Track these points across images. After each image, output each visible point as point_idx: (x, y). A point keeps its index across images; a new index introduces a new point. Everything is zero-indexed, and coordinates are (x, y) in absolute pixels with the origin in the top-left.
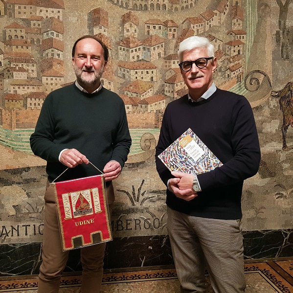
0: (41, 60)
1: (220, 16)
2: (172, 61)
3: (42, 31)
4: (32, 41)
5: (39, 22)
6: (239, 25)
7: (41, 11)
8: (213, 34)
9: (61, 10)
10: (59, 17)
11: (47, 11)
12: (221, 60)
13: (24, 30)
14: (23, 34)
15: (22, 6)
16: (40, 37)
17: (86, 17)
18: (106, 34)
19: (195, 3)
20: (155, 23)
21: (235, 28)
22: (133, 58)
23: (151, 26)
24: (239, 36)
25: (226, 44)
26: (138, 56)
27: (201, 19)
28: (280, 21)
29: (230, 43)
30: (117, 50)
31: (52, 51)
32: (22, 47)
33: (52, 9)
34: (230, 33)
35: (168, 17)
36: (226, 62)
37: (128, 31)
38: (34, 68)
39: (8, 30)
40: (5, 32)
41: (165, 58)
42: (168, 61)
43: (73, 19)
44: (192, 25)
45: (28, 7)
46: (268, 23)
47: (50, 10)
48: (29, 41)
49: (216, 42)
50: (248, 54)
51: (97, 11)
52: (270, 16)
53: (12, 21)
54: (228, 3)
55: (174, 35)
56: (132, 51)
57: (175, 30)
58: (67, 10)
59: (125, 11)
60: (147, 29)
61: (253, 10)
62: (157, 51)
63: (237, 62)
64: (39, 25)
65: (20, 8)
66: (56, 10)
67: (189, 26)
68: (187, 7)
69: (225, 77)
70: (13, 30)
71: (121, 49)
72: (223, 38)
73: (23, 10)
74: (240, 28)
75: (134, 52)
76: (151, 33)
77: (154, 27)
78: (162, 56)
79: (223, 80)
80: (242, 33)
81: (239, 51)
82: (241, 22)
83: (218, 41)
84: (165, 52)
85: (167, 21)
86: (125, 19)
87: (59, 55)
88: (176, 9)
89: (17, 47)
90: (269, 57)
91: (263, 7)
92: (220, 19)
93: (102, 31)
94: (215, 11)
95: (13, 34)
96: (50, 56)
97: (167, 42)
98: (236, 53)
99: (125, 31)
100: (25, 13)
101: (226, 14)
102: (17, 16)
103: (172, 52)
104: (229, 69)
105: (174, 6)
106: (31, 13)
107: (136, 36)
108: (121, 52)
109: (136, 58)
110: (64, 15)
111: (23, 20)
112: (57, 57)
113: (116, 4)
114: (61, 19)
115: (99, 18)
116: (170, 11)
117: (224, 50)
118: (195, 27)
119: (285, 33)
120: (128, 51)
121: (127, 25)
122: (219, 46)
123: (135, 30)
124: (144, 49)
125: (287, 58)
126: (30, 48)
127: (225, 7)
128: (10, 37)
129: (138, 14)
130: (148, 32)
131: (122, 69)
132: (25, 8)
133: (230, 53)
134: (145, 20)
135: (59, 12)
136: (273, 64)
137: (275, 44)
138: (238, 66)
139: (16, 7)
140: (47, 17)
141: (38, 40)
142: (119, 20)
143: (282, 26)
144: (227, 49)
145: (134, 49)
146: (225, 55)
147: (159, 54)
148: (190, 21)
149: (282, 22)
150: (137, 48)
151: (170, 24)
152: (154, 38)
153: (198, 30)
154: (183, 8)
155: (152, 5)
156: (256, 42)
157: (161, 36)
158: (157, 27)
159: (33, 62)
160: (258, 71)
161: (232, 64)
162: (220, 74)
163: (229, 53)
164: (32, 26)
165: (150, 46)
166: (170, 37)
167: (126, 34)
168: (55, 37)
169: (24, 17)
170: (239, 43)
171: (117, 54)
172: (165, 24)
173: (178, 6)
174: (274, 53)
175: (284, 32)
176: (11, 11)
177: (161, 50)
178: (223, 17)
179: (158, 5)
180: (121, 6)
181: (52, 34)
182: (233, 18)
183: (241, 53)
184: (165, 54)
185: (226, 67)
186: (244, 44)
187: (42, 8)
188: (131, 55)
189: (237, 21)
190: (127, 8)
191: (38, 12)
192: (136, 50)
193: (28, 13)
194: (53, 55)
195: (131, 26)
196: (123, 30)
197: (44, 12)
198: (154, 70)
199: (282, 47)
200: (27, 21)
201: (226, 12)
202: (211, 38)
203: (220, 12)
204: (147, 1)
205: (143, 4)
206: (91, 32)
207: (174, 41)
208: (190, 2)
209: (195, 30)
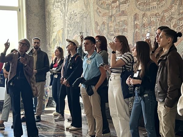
1: (175, 7)
3: (122, 25)
7: (122, 18)
8: (173, 16)
12: (176, 28)
14: (118, 27)
17: (133, 18)
20: (152, 15)
26: (148, 31)
27: (168, 10)
29: (180, 20)
31: (125, 33)
32: (118, 33)
33: (124, 17)
34: (179, 14)
35: (157, 12)
40: (114, 28)
43: (130, 19)
48: (120, 30)
51: (136, 14)
53: (116, 23)
55: (159, 19)
57: (159, 17)
58: (128, 16)
59: (144, 12)
60: (150, 19)
64: (122, 23)
65: (117, 18)
67: (164, 14)
68: (163, 5)
70: (116, 26)
71: (142, 29)
83: (175, 19)
86: (144, 15)
93: (137, 22)
94: (173, 5)
98: (182, 24)
100: (119, 20)
105: (159, 6)
107: (147, 22)
111: (118, 22)
114: (127, 20)
115: (136, 17)
116: (157, 9)
117: (177, 22)
120: (144, 29)
121: (144, 18)
122: (175, 22)
124: (149, 27)
131: (143, 37)
132: (119, 18)
135: (126, 17)
141: (122, 29)
142: (142, 17)
147: (154, 29)
148: (164, 12)
151: (157, 15)
152: (152, 22)
154: (161, 6)
161: (181, 30)
163: (179, 25)
164: (120, 24)
165: (151, 26)
167: (144, 22)
176: (116, 20)
177: (155, 27)
179: (153, 7)
180: (142, 11)
181: (125, 26)
189: (182, 7)
198: (153, 37)
201: (177, 4)
202: (172, 18)
203: (175, 5)
204: (150, 6)
205: (149, 8)
206: (134, 23)
207: (159, 22)
208: (164, 3)
209: (166, 15)
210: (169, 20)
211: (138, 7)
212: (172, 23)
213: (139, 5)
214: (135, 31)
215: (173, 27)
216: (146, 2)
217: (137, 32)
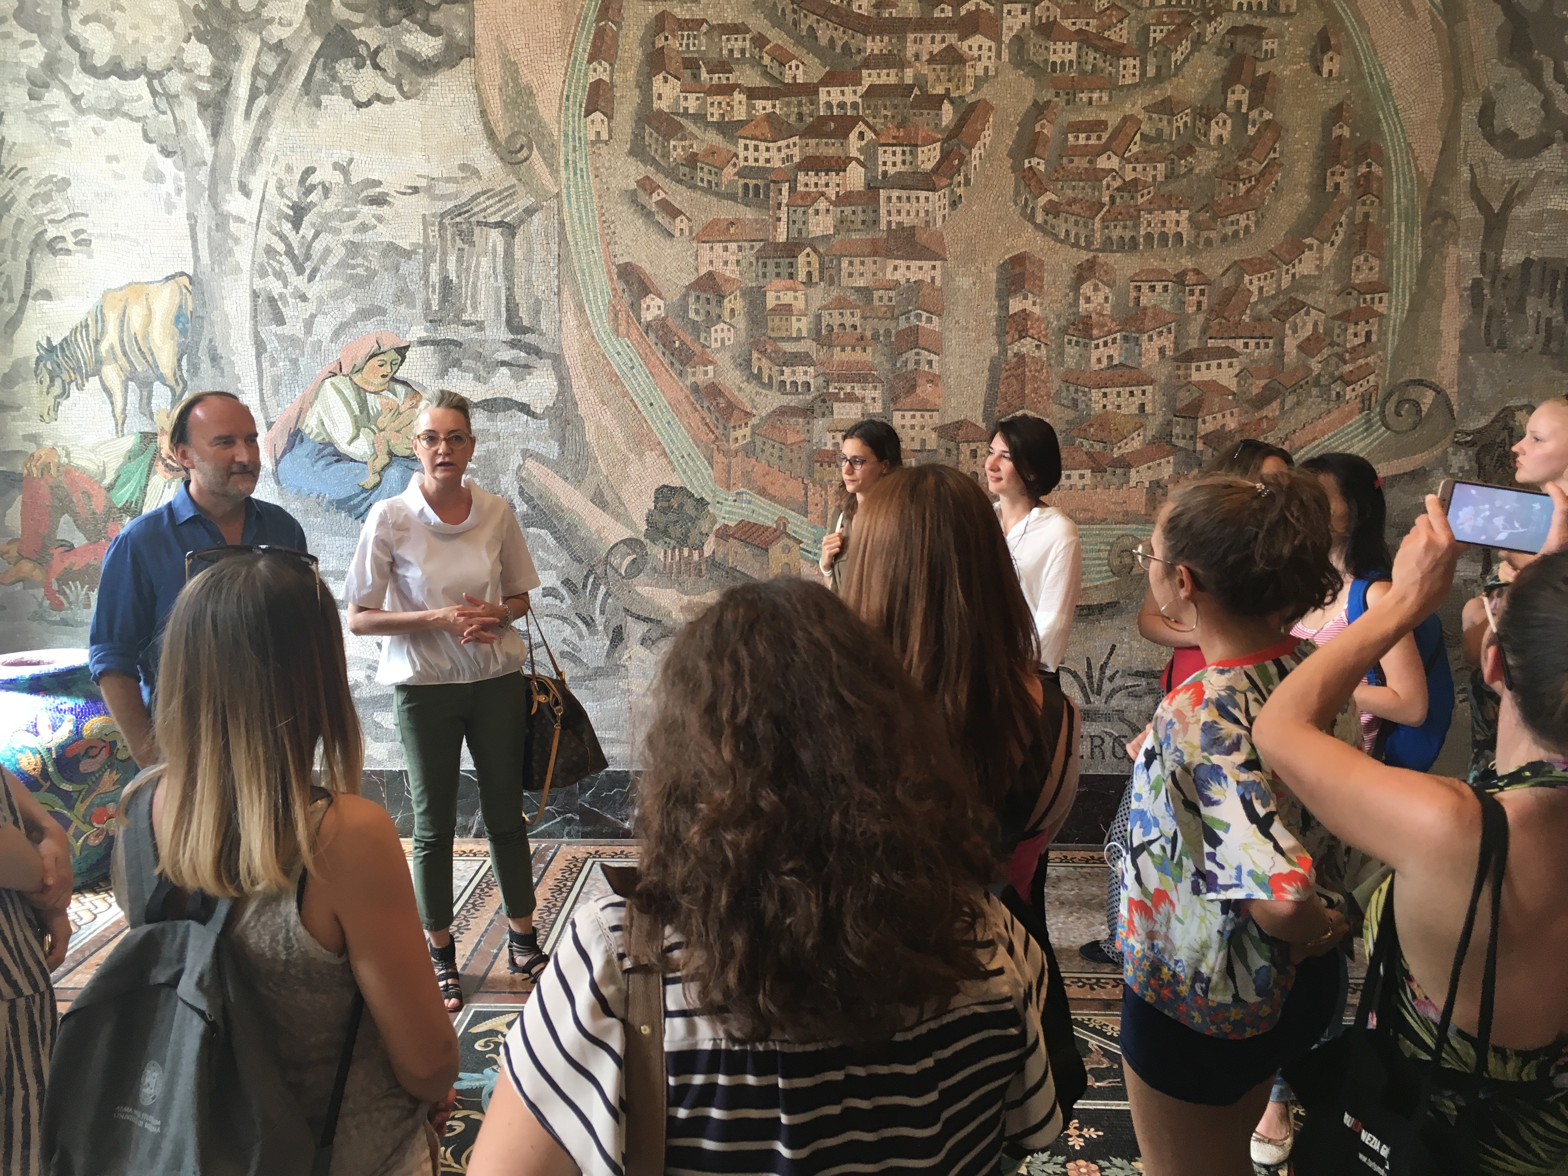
0: (891, 376)
1: (1320, 250)
2: (1193, 365)
3: (897, 312)
4: (875, 336)
5: (892, 293)
6: (1371, 269)
7: (895, 268)
8: (1301, 297)
9: (938, 263)
10: (933, 279)
11: (908, 268)
12: (1318, 358)
13: (858, 312)
14: (857, 320)
15: (857, 261)
16: (891, 325)
17: (994, 276)
18: (1037, 310)
19: (1257, 223)
20: (1153, 277)
21: (1359, 278)
22: (1099, 361)
23: (1145, 287)
24: (1368, 297)
25: (1334, 318)
26: (1110, 357)
27: (1271, 262)
28: (1483, 256)
29: (1345, 317)
30: (1061, 346)
31: (917, 354)
32: (853, 349)
33: (919, 263)
34: (1346, 290)
35: (1187, 263)
36: (1335, 359)
37: (1088, 300)
38: (877, 394)
39: (825, 313)
40: (819, 317)
41: (1175, 359)
42: (1183, 365)
43: (964, 282)
44: (1247, 278)
45: (869, 261)
46: (1451, 261)
47: (915, 264)
48: (868, 334)
49: (1307, 313)
50: (1392, 341)
51: (1019, 260)
52: (1456, 243)
53: (835, 293)
54: (1343, 219)
55: (1199, 303)
56: (1097, 346)
57: (1202, 293)
58: (950, 264)
59: (1085, 256)
60: (1133, 294)
61: (1410, 231)
62: (1158, 342)
63: (1362, 361)
64: (890, 299)
65: (851, 263)
66: (927, 264)
67: (1239, 280)
68: (1236, 234)
69: (1328, 400)
70: (836, 313)
71: (1070, 342)
72: (1327, 303)
73: (858, 268)
74: (1374, 277)
75: (1102, 349)
76: (1143, 301)
77: (1153, 288)
78: (1169, 353)
79: (1324, 406)
80: (1380, 287)
81: (1368, 335)
82: (1375, 262)
83: (1313, 312)
84: (1176, 344)
85: (1184, 273)
86: (1084, 273)
87: (930, 363)
88: (1209, 242)
89: (843, 350)
90: (1451, 346)
91: (1438, 221)
92: (1321, 259)
93: (1028, 304)
94: (1308, 241)
95: (836, 320)
96: (911, 366)
97: (1182, 321)
98: (1361, 339)
99: (1082, 301)
100: (862, 275)
101: (1337, 244)
102: (845, 281)
103: (1193, 344)
104: (1341, 378)
105: (1205, 234)
106: (874, 274)
107: (1108, 310)
108: (1070, 350)
109: (1105, 362)
110: (945, 273)
111: (858, 290)
112: (926, 368)
113: (1062, 242)
114: (938, 283)
115: (1022, 274)
116: (1193, 249)
117: (1328, 331)
118: (1256, 282)
119: (1499, 282)
120: (1086, 345)
121: (1086, 288)
122: (1315, 325)
123: (1106, 298)
124: (1126, 339)
125: (1502, 345)
126: (869, 350)
127: (1334, 227)
128: (830, 328)
129: (1113, 259)
130: (1137, 300)
131: (1072, 389)
132: (862, 263)
133: (1345, 341)
134: (1130, 273)
135: (934, 267)
136: (1462, 362)
137: (1467, 313)
138: (1366, 371)
139: (845, 263)
140: (908, 281)
141: (888, 332)
142: (1068, 277)
143: (1490, 265)
144: (1337, 331)
145: (1101, 342)
146: (1332, 344)
147: (1162, 350)
148: (1241, 267)
149: (1492, 255)
150: (1109, 339)
151: (1191, 278)
152: (1150, 313)
153: (1261, 289)
154: (1224, 239)
155: (1149, 237)
156: (1415, 308)
157: (1166, 307)
158: (1159, 287)
159: (876, 379)
160: (1420, 383)
161: (1349, 367)
162: (1315, 391)
163: (1340, 340)
164: (876, 303)
165: (1142, 331)
166: (1191, 310)
167: (1083, 306)
168: (923, 324)
169: (861, 283)
170: (1368, 314)
171: (1061, 354)
172: (1180, 279)
173: (1213, 235)
174: (1464, 334)
175: (1493, 282)
176: (833, 272)
177: (1167, 341)
178: (1329, 253)
179: (1164, 237)
180: (1076, 245)
181: (919, 317)
182: (1357, 254)
183: (1374, 338)
184: (1176, 349)
185: (1332, 375)
186: (1381, 316)
187: (897, 262)
188: (1094, 355)
189: (1366, 260)
190: (1087, 248)
191: (890, 269)
192: (1106, 344)
193: (869, 275)
194: (917, 363)
195: (1096, 289)
196: (1076, 300)
197: (902, 270)
198: (1149, 389)
199: (1489, 318)
200: (866, 293)
201: (1338, 240)
202: (1296, 306)
203: (1322, 242)
204: (1136, 226)
205: (1128, 235)
206: (1004, 307)
207: (1201, 318)
208: (1243, 223)
209: (1254, 289)
210: (1276, 313)
211: (1039, 219)
212: (1295, 331)
213: (1052, 209)
214: (1004, 351)
215: (1300, 347)
216: (1106, 199)
217: (1020, 357)
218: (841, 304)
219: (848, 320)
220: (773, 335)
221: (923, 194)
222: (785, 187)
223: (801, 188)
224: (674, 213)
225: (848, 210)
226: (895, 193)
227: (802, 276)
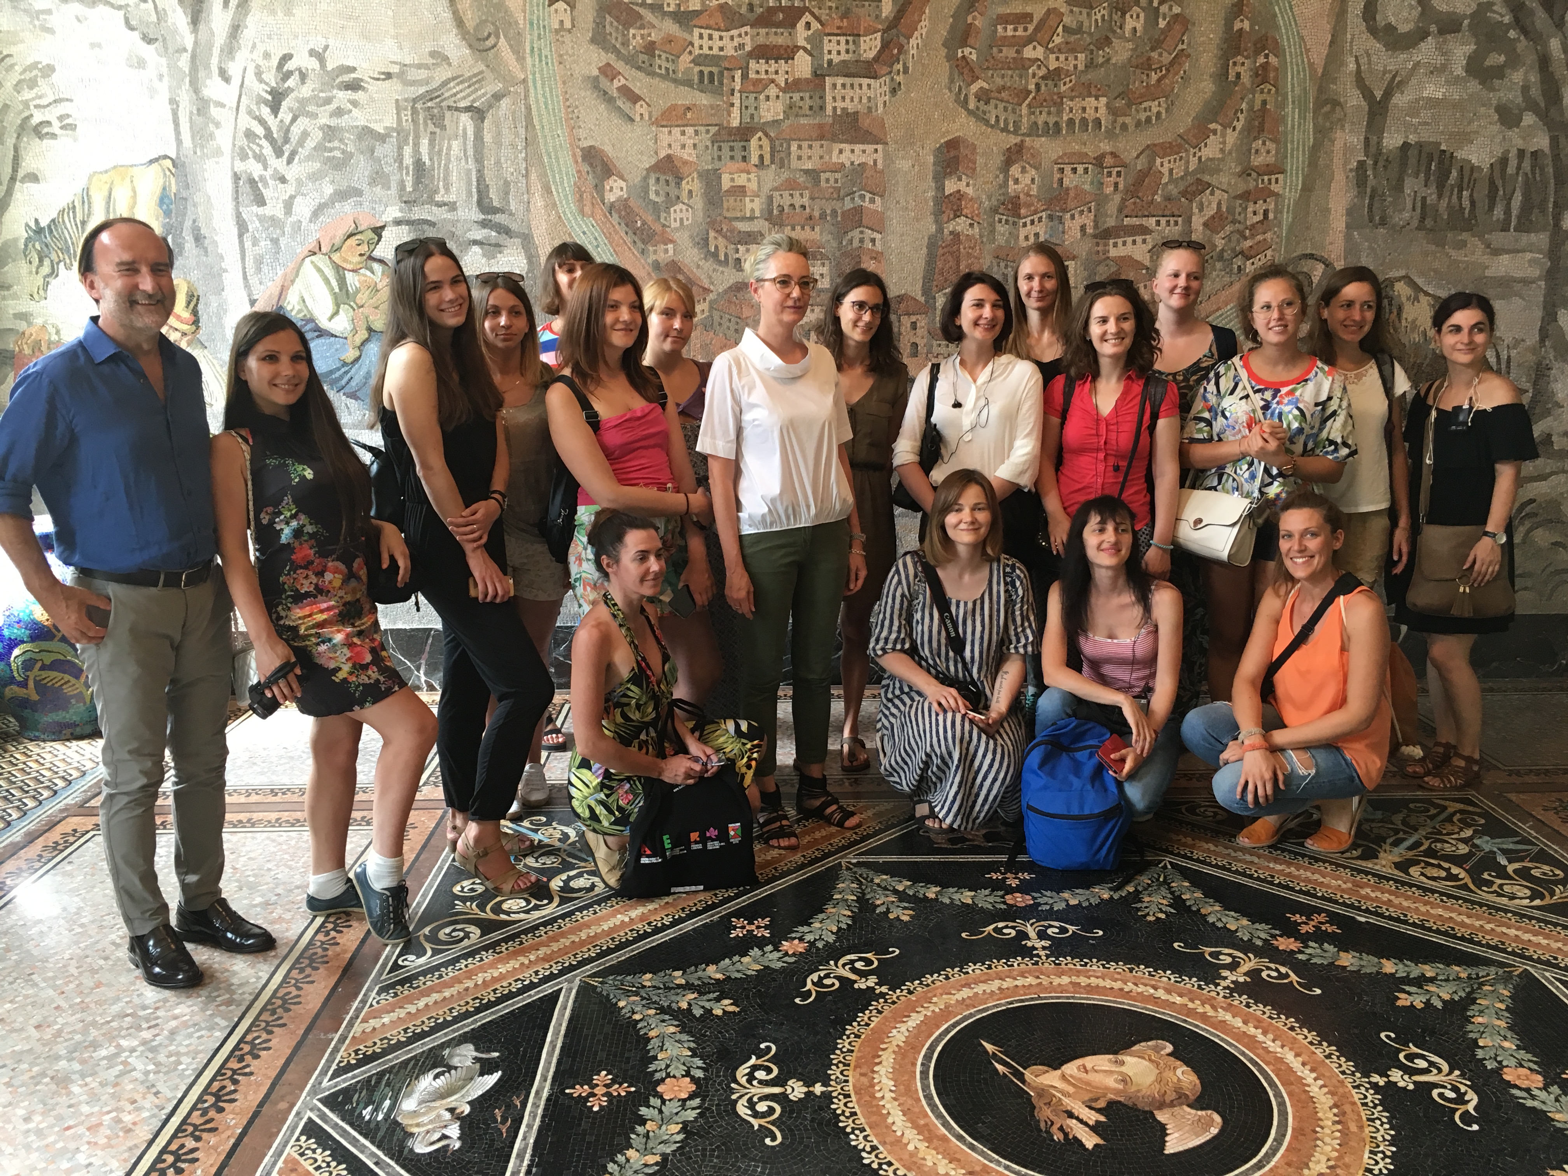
0: (838, 254)
1: (1224, 135)
2: (1111, 241)
3: (842, 193)
4: (823, 216)
5: (838, 176)
6: (1268, 152)
7: (841, 152)
8: (1207, 178)
9: (880, 147)
10: (875, 162)
11: (853, 151)
12: (1222, 234)
13: (807, 193)
14: (805, 201)
15: (805, 144)
16: (838, 205)
17: (931, 159)
18: (970, 191)
19: (1167, 110)
20: (1074, 160)
21: (1257, 161)
22: (1027, 238)
23: (1068, 169)
24: (1266, 178)
25: (1235, 197)
26: (1037, 235)
27: (1180, 146)
28: (1367, 139)
29: (1246, 196)
30: (992, 225)
31: (862, 232)
32: (803, 228)
33: (862, 147)
34: (1246, 172)
35: (1106, 147)
36: (1235, 237)
37: (1016, 181)
38: (825, 270)
39: (776, 194)
40: (770, 198)
41: (1095, 236)
42: (1101, 242)
43: (904, 164)
44: (1158, 161)
45: (816, 144)
46: (1338, 145)
47: (858, 148)
48: (816, 214)
49: (1212, 193)
50: (1286, 218)
51: (953, 144)
52: (1343, 126)
53: (785, 175)
54: (1244, 106)
55: (1116, 185)
56: (1025, 225)
57: (1119, 174)
58: (892, 147)
59: (1014, 140)
60: (1057, 176)
61: (1302, 116)
62: (1079, 221)
63: (1260, 237)
64: (836, 181)
65: (800, 147)
66: (870, 148)
67: (1152, 162)
68: (1148, 120)
69: (1231, 273)
70: (786, 194)
71: (1000, 221)
72: (1229, 184)
73: (806, 152)
74: (1271, 159)
75: (1029, 227)
76: (1066, 182)
77: (1074, 170)
78: (1090, 231)
79: (1227, 279)
80: (1275, 169)
81: (1266, 213)
82: (1271, 146)
83: (1217, 192)
84: (1096, 222)
85: (1103, 156)
86: (1013, 156)
87: (873, 241)
88: (1124, 127)
89: (793, 229)
90: (1338, 222)
91: (1327, 108)
92: (1224, 143)
93: (962, 186)
94: (1212, 126)
95: (786, 201)
96: (856, 244)
97: (1101, 200)
98: (1260, 217)
99: (1011, 183)
100: (810, 158)
101: (1238, 128)
102: (795, 164)
103: (1111, 222)
104: (1242, 253)
105: (1120, 120)
106: (821, 157)
107: (1034, 192)
108: (1001, 228)
110: (886, 155)
111: (807, 172)
112: (870, 246)
113: (992, 127)
114: (880, 166)
115: (956, 158)
116: (1111, 135)
117: (1231, 210)
118: (1166, 165)
119: (1381, 163)
120: (1014, 224)
121: (1015, 170)
122: (1219, 204)
123: (1033, 180)
124: (1051, 218)
125: (1383, 222)
126: (817, 229)
127: (1236, 113)
128: (781, 209)
129: (1040, 143)
130: (1061, 181)
131: (1002, 264)
132: (810, 147)
133: (1246, 218)
134: (1054, 157)
135: (876, 151)
136: (1348, 237)
137: (1353, 192)
138: (1264, 246)
139: (794, 147)
140: (852, 163)
141: (834, 212)
142: (998, 160)
143: (1373, 150)
144: (1238, 210)
145: (1028, 220)
146: (1234, 222)
147: (1083, 228)
148: (1153, 151)
149: (1374, 139)
150: (1036, 218)
151: (1108, 161)
152: (1072, 194)
153: (1171, 171)
154: (1138, 124)
155: (1071, 122)
156: (1307, 189)
157: (1087, 187)
158: (1080, 169)
159: (824, 257)
160: (1311, 256)
161: (1248, 243)
162: (1219, 265)
163: (1241, 218)
164: (823, 184)
165: (1064, 211)
166: (1109, 190)
167: (1012, 187)
168: (866, 204)
169: (809, 166)
170: (1266, 194)
171: (993, 231)
172: (1099, 162)
173: (1128, 120)
174: (1350, 212)
175: (1376, 163)
176: (783, 155)
177: (1088, 220)
178: (1231, 138)
179: (1084, 121)
180: (1005, 130)
181: (862, 197)
182: (1256, 139)
183: (1271, 216)
184: (1096, 226)
185: (1233, 250)
186: (1277, 195)
187: (842, 146)
188: (1023, 233)
189: (1264, 143)
190: (1015, 133)
191: (835, 153)
192: (1032, 222)
193: (816, 158)
194: (862, 241)
195: (1024, 170)
196: (1006, 181)
197: (847, 154)
199: (1372, 198)
200: (813, 175)
201: (1239, 125)
202: (1202, 187)
203: (1225, 127)
204: (1059, 113)
205: (1052, 120)
206: (941, 188)
207: (1117, 198)
208: (1155, 110)
209: (1165, 171)
210: (1184, 193)
211: (972, 106)
212: (1201, 210)
213: (984, 96)
214: (940, 230)
215: (1206, 225)
216: (1032, 87)
217: (955, 235)
218: (791, 185)
219: (798, 201)
220: (728, 215)
221: (865, 81)
222: (738, 74)
223: (752, 75)
224: (634, 98)
225: (796, 96)
226: (840, 81)
227: (754, 159)
